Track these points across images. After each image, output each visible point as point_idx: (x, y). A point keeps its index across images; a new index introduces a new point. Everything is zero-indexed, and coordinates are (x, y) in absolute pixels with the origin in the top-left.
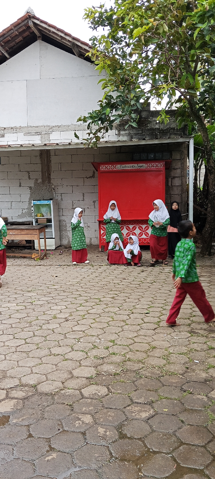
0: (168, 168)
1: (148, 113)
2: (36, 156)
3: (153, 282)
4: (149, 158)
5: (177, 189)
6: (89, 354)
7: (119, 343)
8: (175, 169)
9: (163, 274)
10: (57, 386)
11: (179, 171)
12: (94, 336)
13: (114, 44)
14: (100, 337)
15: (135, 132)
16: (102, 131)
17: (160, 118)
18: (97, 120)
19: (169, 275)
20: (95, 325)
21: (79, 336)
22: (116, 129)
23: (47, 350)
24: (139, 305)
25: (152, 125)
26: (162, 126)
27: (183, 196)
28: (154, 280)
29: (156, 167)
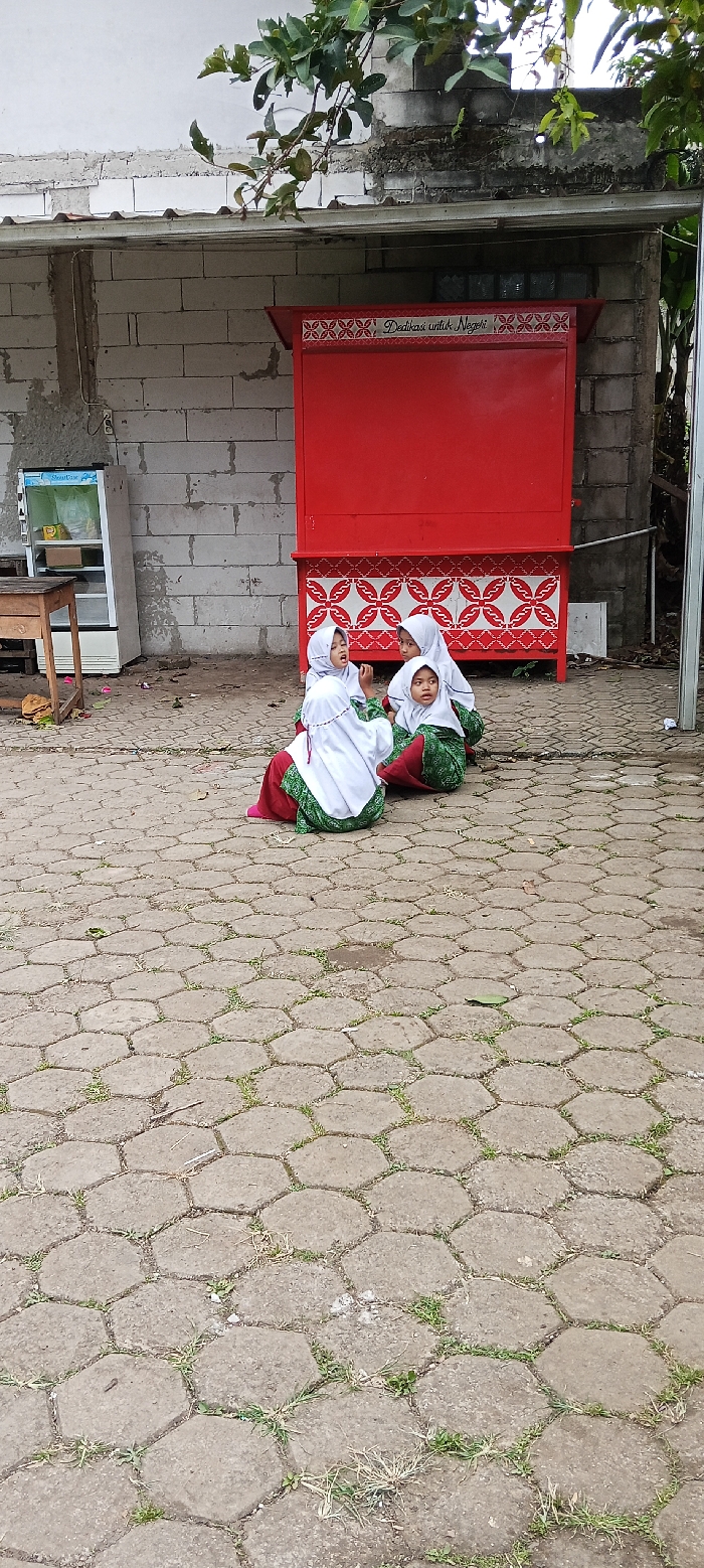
0: (586, 334)
1: (502, 102)
2: (33, 285)
3: (553, 844)
4: (506, 294)
5: (615, 427)
6: (295, 1447)
7: (470, 1330)
8: (610, 343)
9: (587, 799)
11: (624, 350)
12: (315, 1259)
15: (445, 183)
17: (554, 121)
18: (302, 61)
19: (618, 804)
20: (317, 1162)
21: (227, 1257)
22: (368, 167)
23: (34, 1401)
24: (523, 999)
25: (517, 152)
26: (560, 157)
27: (639, 455)
28: (557, 836)
29: (538, 327)
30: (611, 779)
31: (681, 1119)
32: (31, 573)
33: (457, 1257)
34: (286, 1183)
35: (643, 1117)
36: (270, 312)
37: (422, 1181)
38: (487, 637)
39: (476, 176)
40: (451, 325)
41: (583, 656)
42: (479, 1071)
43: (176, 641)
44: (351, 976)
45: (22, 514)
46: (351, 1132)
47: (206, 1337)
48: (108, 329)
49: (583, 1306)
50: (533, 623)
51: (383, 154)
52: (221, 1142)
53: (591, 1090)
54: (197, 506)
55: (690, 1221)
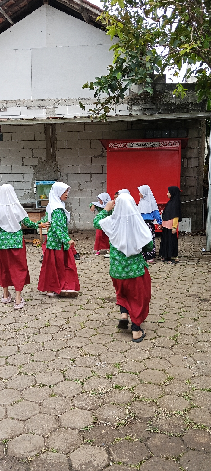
0: (184, 147)
1: (163, 86)
2: (40, 133)
3: (166, 277)
4: (164, 136)
5: (193, 171)
6: (85, 386)
7: (125, 369)
8: (192, 149)
9: (177, 267)
10: (37, 444)
11: (196, 151)
12: (94, 356)
13: (128, 6)
14: (102, 357)
15: (148, 107)
16: (112, 101)
17: (177, 91)
18: (106, 86)
19: (185, 268)
20: (97, 339)
21: (74, 355)
22: (128, 103)
23: (31, 377)
25: (167, 99)
26: (179, 100)
27: (200, 178)
28: (168, 275)
29: (171, 145)
30: (185, 263)
31: (182, 334)
32: (37, 207)
33: (125, 357)
34: (89, 342)
35: (173, 333)
36: (101, 141)
37: (119, 343)
39: (156, 105)
40: (148, 145)
41: (184, 232)
43: (75, 226)
44: (110, 304)
45: (35, 192)
46: (105, 333)
47: (68, 368)
48: (59, 144)
49: (151, 366)
51: (132, 99)
52: (75, 335)
53: (162, 328)
54: (81, 190)
55: (179, 352)
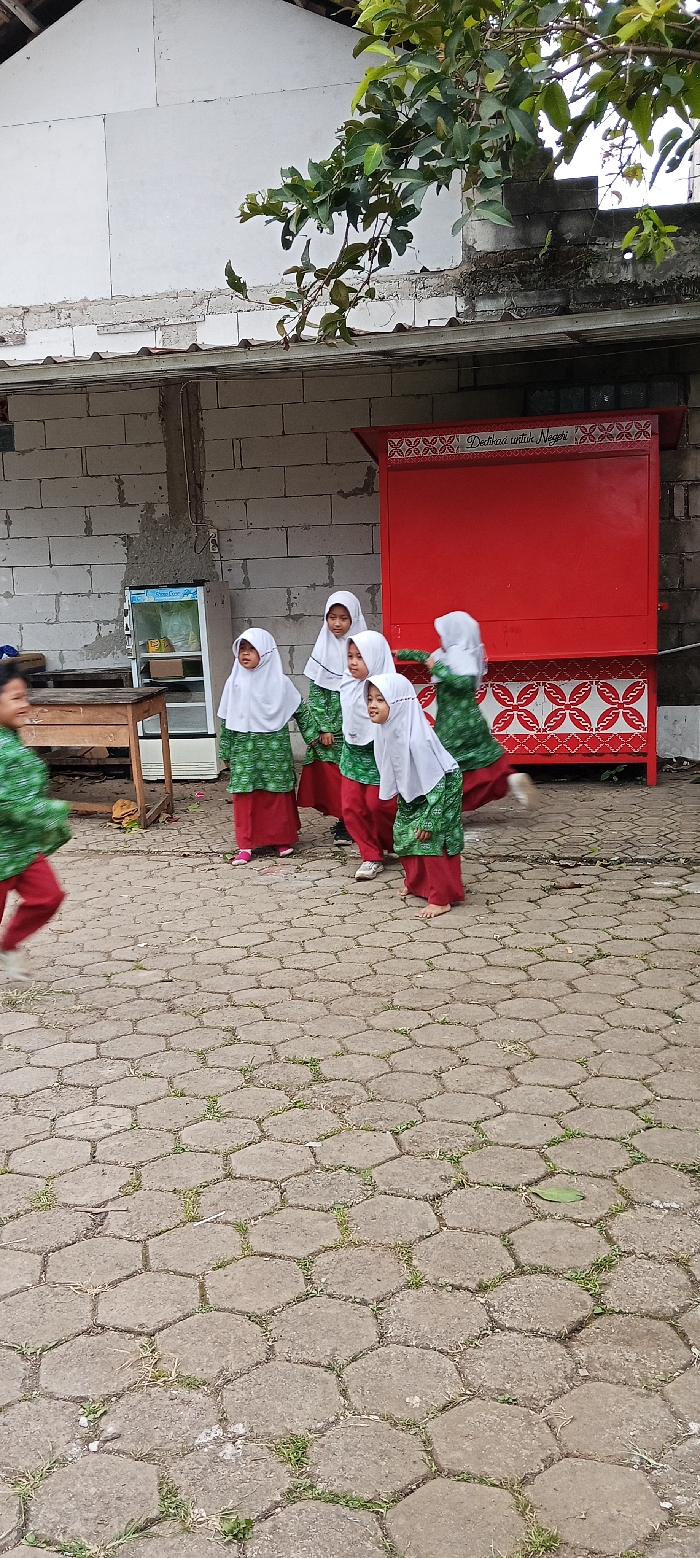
0: (673, 441)
1: (589, 222)
2: (146, 416)
4: (594, 404)
7: (330, 1474)
12: (197, 1386)
15: (535, 303)
16: (364, 260)
17: (637, 237)
18: (322, 202)
19: (673, 913)
20: (233, 1284)
22: (459, 289)
24: (506, 1117)
25: (606, 269)
26: (648, 272)
28: (599, 946)
29: (620, 436)
30: (676, 887)
31: (631, 1253)
32: (136, 685)
33: (344, 1393)
34: (195, 1303)
35: (589, 1247)
36: (358, 433)
37: (333, 1308)
38: (573, 740)
39: (565, 294)
40: (533, 438)
41: (681, 760)
42: (432, 1192)
45: (127, 629)
46: (279, 1253)
47: (62, 1462)
48: (214, 455)
49: (458, 1454)
50: (621, 727)
51: (473, 278)
52: (146, 1258)
53: (544, 1217)
54: (296, 618)
55: (605, 1366)
